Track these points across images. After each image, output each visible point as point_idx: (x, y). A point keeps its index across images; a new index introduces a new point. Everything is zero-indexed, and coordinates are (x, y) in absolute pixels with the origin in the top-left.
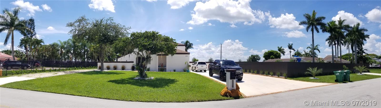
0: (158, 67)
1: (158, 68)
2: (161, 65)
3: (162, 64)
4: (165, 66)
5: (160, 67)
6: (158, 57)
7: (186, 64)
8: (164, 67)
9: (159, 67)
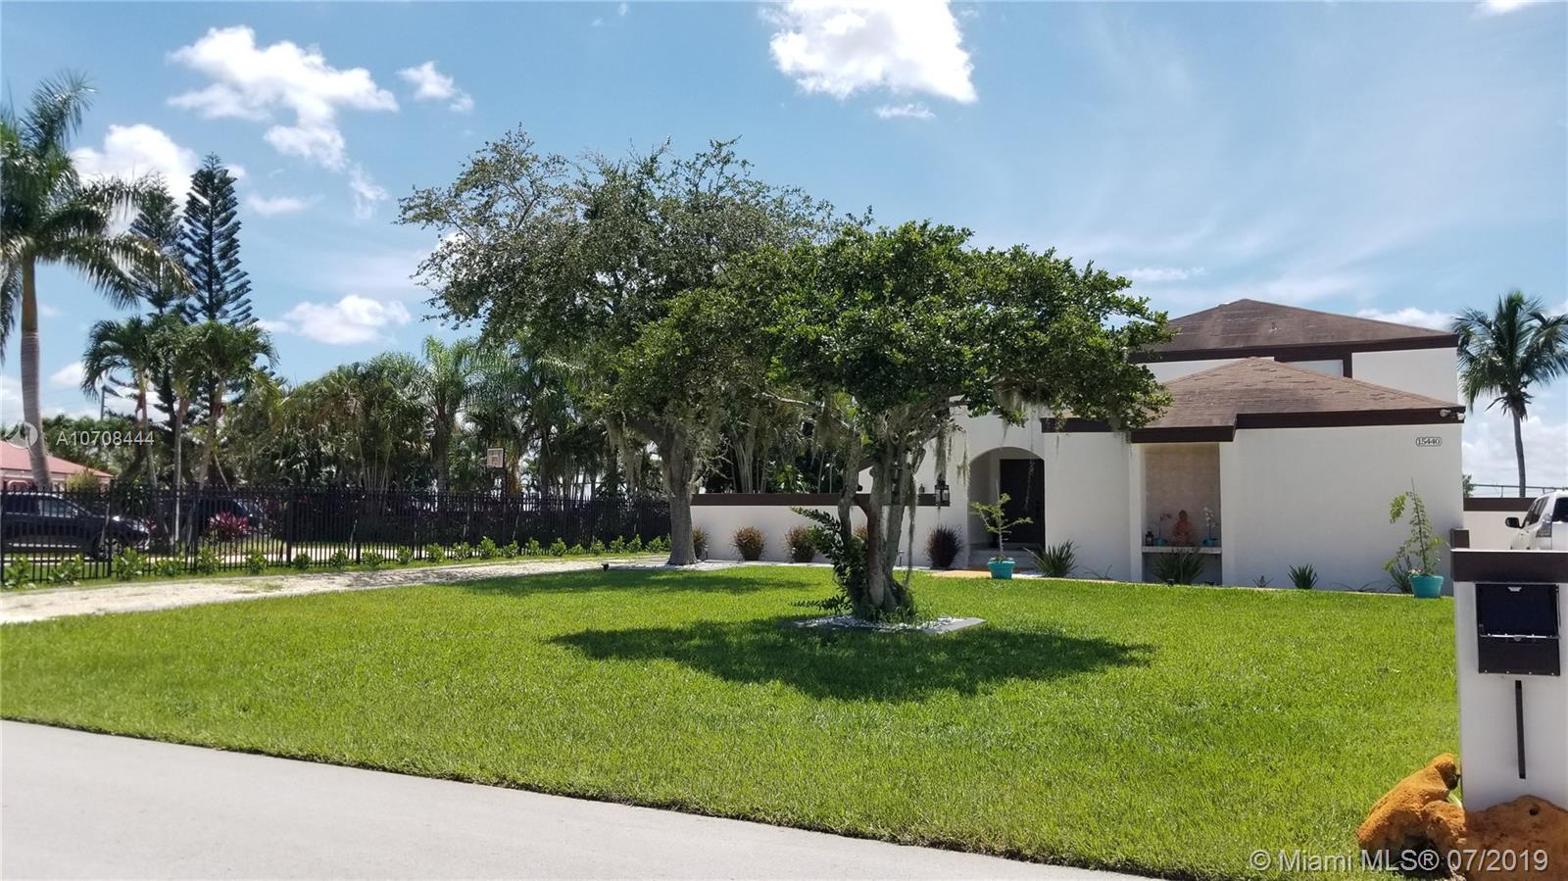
0: (1146, 543)
1: (1145, 555)
2: (1171, 524)
3: (1183, 513)
4: (1215, 539)
5: (1166, 543)
6: (1148, 452)
7: (1397, 514)
8: (1205, 543)
9: (1149, 539)
